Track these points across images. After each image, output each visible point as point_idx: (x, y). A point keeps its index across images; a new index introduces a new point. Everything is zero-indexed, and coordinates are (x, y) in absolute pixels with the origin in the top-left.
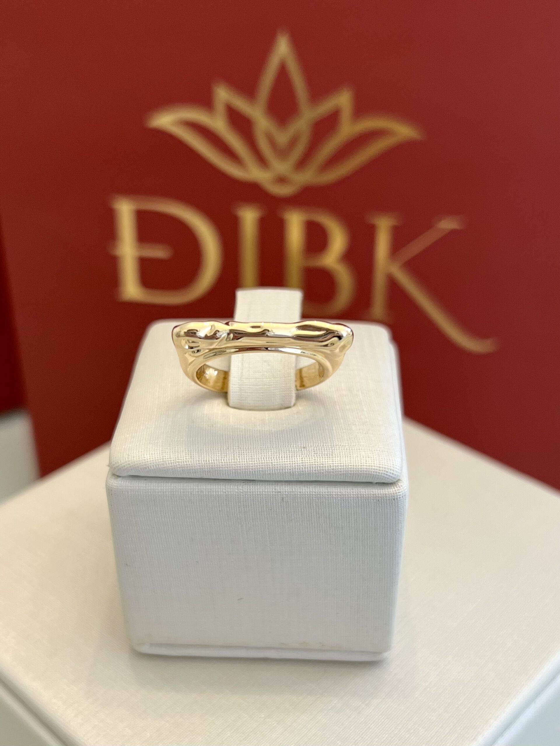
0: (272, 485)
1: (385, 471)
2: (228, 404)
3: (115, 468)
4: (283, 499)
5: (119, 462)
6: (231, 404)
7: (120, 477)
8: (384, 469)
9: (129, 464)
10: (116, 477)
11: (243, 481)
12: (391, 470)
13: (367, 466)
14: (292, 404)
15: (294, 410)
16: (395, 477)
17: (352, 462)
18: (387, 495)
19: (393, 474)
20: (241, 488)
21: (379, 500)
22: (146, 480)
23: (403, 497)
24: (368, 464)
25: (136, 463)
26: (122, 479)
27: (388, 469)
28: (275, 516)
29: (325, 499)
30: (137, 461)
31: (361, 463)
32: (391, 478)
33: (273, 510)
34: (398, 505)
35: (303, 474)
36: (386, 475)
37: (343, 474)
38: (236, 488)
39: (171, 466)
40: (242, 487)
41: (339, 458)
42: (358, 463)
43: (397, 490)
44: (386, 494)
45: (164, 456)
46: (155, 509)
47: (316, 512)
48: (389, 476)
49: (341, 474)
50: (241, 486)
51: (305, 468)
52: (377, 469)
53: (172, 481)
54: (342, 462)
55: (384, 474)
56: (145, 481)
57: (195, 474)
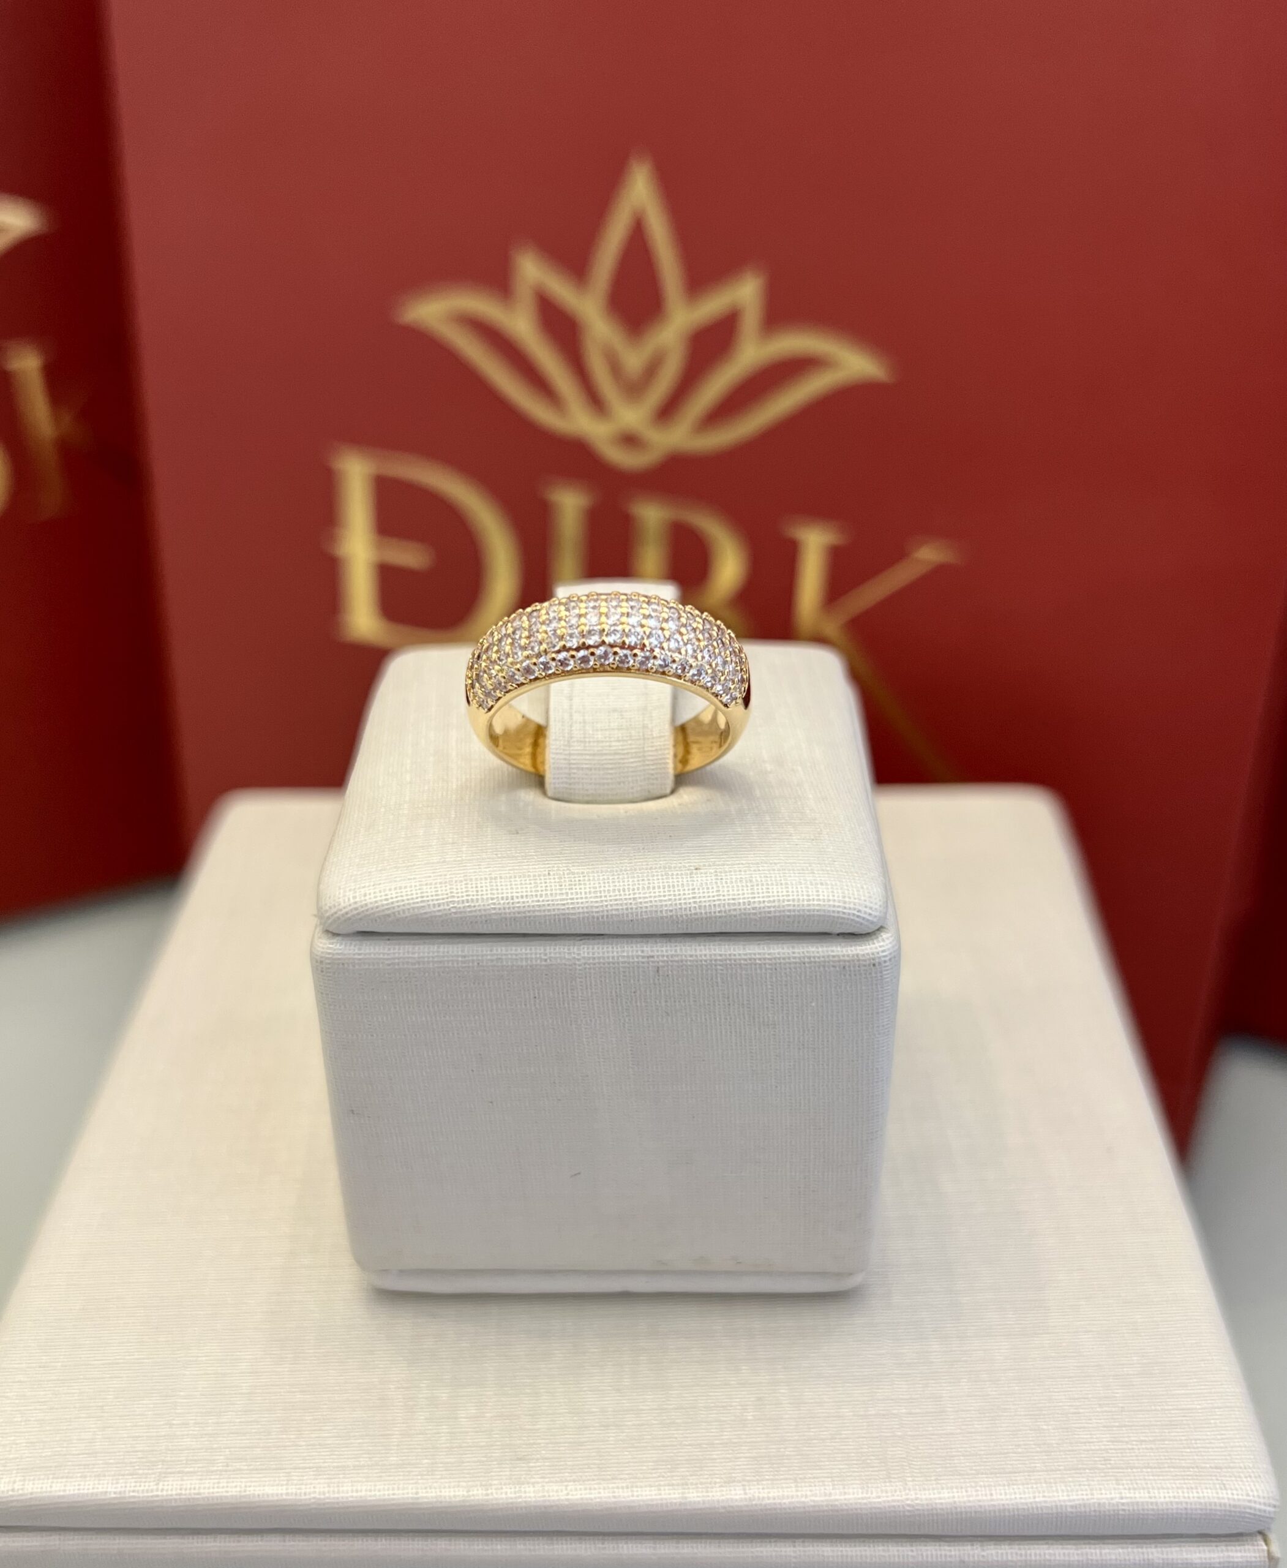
0: (637, 942)
1: (855, 909)
2: (544, 793)
3: (328, 918)
4: (658, 971)
5: (336, 904)
6: (550, 793)
7: (338, 935)
8: (852, 906)
9: (356, 909)
10: (330, 935)
11: (579, 938)
12: (866, 907)
13: (819, 900)
14: (668, 791)
15: (672, 802)
16: (875, 920)
17: (790, 894)
18: (861, 958)
19: (870, 914)
20: (575, 950)
21: (845, 967)
22: (389, 940)
23: (890, 960)
24: (821, 897)
25: (370, 906)
26: (343, 940)
27: (860, 905)
28: (643, 1004)
29: (741, 968)
30: (371, 903)
31: (808, 896)
32: (866, 923)
33: (638, 992)
34: (881, 976)
35: (698, 919)
36: (858, 916)
37: (775, 917)
38: (566, 950)
39: (439, 911)
40: (578, 949)
41: (764, 887)
42: (803, 895)
43: (880, 947)
44: (857, 955)
45: (425, 891)
46: (407, 997)
47: (723, 994)
48: (864, 918)
49: (770, 918)
50: (576, 947)
51: (700, 907)
52: (839, 907)
53: (440, 941)
54: (771, 894)
55: (854, 915)
56: (388, 942)
57: (485, 926)
